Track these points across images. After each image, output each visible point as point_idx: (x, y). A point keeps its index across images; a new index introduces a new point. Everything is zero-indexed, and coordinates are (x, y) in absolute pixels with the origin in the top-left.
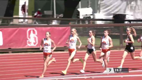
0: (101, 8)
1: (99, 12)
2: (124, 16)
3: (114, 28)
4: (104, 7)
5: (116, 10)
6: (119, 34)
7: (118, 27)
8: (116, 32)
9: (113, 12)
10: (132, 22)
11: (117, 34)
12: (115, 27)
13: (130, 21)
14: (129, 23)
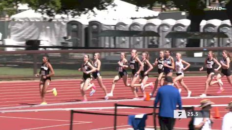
0: (12, 33)
1: (10, 37)
2: (39, 42)
3: (27, 56)
4: (15, 32)
5: (30, 36)
6: (32, 63)
7: (32, 55)
8: (31, 61)
9: (26, 38)
10: (47, 49)
11: (30, 62)
12: (29, 54)
13: (45, 47)
14: (44, 50)
